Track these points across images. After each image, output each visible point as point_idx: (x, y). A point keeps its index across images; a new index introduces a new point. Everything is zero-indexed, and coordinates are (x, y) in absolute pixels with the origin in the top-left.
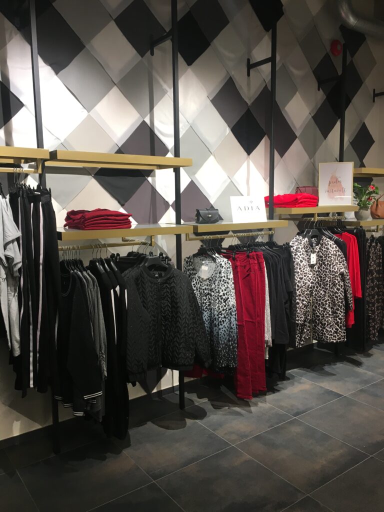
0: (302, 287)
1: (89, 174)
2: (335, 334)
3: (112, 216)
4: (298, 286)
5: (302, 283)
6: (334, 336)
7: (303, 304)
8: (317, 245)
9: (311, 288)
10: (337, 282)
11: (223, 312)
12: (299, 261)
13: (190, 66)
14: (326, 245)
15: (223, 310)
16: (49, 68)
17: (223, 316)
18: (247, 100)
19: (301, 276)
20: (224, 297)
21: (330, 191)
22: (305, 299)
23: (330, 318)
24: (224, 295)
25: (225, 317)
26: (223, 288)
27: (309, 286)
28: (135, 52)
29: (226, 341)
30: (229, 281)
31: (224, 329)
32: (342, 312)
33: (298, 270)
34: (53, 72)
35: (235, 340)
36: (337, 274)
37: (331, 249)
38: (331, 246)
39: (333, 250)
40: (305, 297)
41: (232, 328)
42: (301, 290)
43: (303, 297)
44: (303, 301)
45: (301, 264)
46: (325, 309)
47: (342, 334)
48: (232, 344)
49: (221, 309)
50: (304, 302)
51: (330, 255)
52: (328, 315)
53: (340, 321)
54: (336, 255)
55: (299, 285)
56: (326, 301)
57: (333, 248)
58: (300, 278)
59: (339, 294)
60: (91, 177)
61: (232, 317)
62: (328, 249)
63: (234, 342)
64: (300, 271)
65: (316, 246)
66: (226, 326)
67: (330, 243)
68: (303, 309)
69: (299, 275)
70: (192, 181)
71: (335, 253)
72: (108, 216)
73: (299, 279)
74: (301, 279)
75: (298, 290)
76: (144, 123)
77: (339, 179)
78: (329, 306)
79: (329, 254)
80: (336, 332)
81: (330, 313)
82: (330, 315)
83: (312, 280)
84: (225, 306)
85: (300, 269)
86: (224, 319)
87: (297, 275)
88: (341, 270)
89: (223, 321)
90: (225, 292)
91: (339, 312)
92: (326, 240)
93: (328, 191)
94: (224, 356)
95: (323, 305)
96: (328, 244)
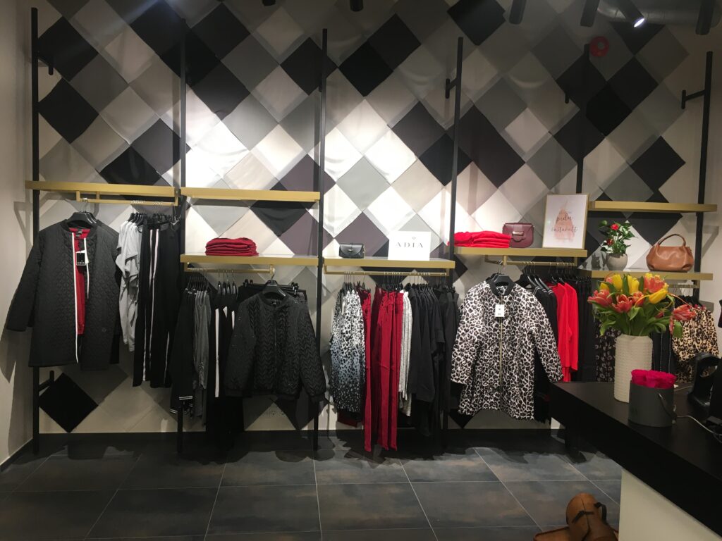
0: (467, 341)
1: (246, 206)
2: (518, 408)
3: (231, 244)
4: (461, 339)
5: (466, 336)
6: (518, 411)
7: (467, 361)
8: (507, 293)
9: (476, 343)
10: (524, 342)
11: (345, 351)
12: (467, 310)
13: (366, 97)
14: (518, 295)
15: (345, 348)
16: (215, 115)
17: (344, 355)
18: (442, 124)
19: (467, 328)
20: (347, 335)
21: (557, 230)
22: (469, 356)
23: (515, 387)
24: (347, 332)
25: (346, 356)
26: (347, 326)
27: (474, 340)
28: (301, 91)
29: (346, 382)
30: (355, 320)
31: (345, 369)
32: (527, 381)
33: (464, 320)
34: (218, 119)
35: (357, 383)
36: (525, 333)
37: (525, 301)
38: (524, 297)
39: (526, 303)
40: (470, 353)
41: (353, 370)
42: (465, 344)
43: (466, 353)
44: (467, 357)
45: (470, 314)
46: (511, 374)
47: (526, 409)
48: (353, 387)
49: (343, 347)
50: (468, 360)
51: (521, 308)
52: (513, 383)
53: (524, 392)
54: (529, 309)
55: (463, 338)
56: (513, 365)
57: (527, 300)
58: (465, 330)
59: (525, 357)
60: (247, 208)
61: (355, 358)
62: (519, 300)
63: (356, 385)
64: (466, 322)
65: (505, 295)
66: (347, 366)
67: (523, 294)
68: (466, 367)
69: (464, 327)
70: (363, 213)
71: (528, 306)
72: (228, 244)
73: (463, 331)
74: (467, 331)
75: (460, 344)
76: (307, 157)
77: (569, 215)
78: (515, 371)
79: (519, 307)
80: (519, 406)
81: (516, 380)
82: (515, 383)
83: (479, 335)
84: (347, 345)
85: (467, 319)
86: (346, 359)
87: (462, 326)
88: (532, 328)
89: (344, 360)
90: (348, 330)
91: (523, 380)
92: (518, 289)
93: (555, 230)
94: (344, 397)
95: (510, 370)
96: (521, 294)
